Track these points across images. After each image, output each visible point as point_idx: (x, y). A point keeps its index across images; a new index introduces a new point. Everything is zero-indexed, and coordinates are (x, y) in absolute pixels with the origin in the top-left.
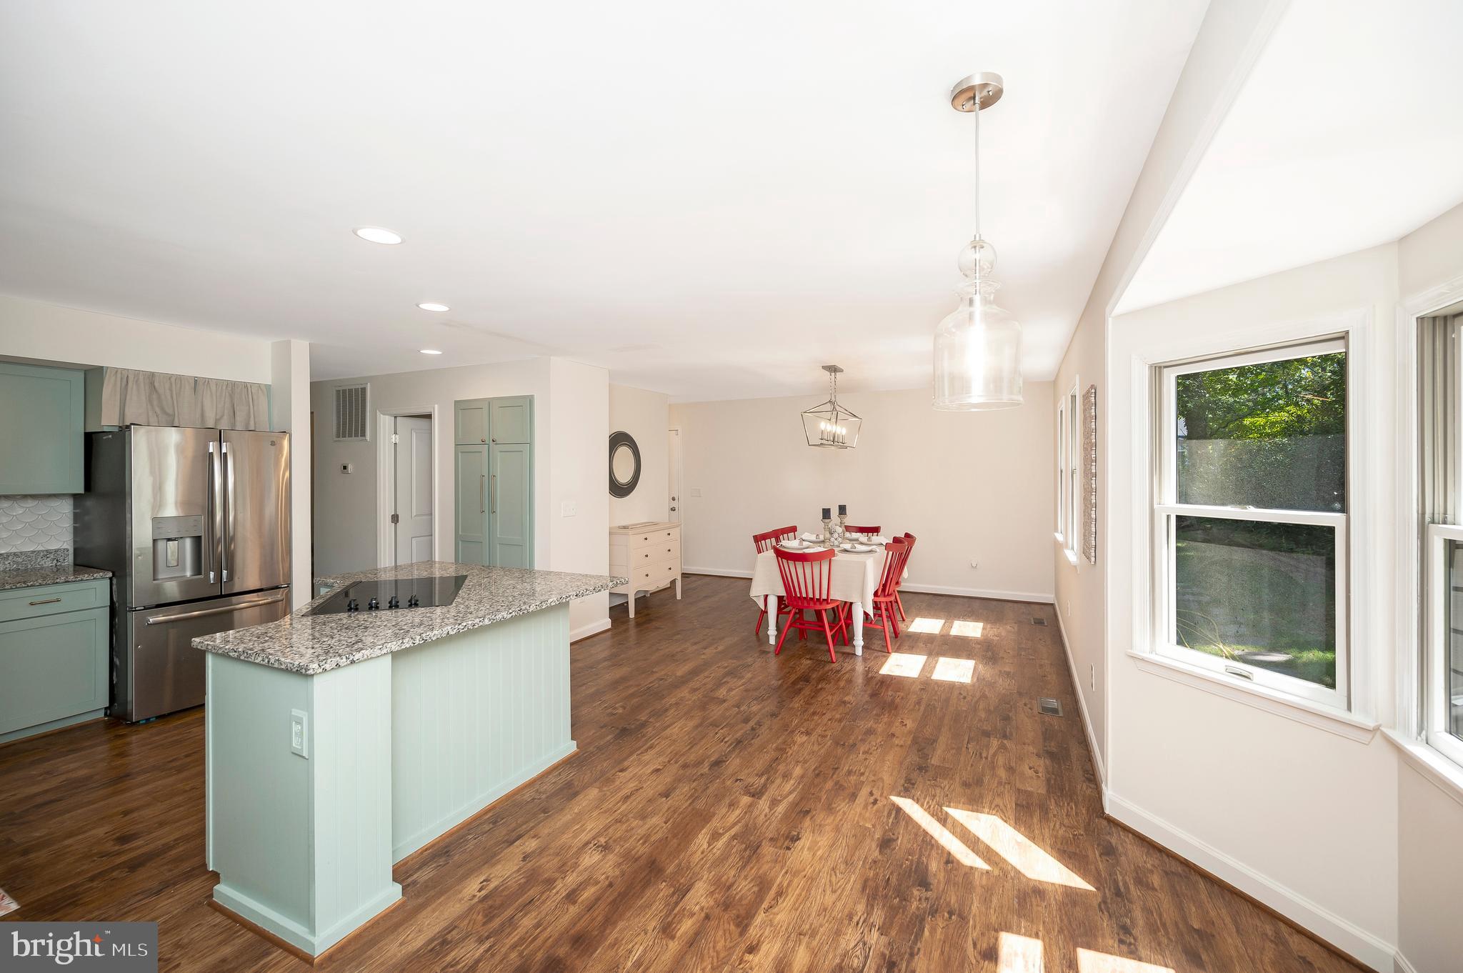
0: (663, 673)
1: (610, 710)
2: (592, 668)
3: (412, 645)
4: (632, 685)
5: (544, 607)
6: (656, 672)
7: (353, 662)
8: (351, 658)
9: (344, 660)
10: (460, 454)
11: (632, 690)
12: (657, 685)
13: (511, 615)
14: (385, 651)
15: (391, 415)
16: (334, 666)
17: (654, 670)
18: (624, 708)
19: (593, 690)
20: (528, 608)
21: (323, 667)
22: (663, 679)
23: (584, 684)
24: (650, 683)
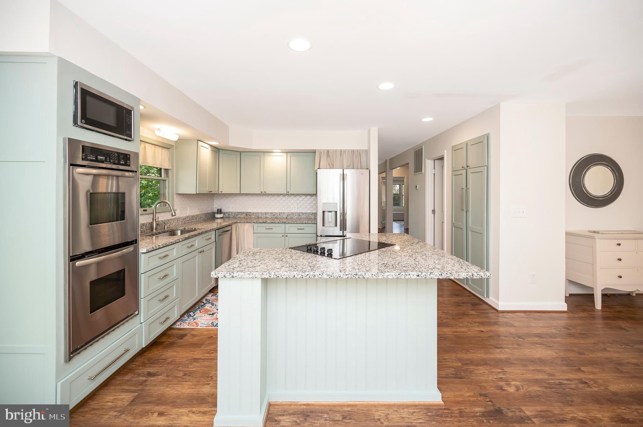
0: (591, 376)
1: (501, 383)
2: (520, 337)
3: (269, 277)
4: (545, 372)
5: (380, 278)
6: (584, 372)
7: (233, 277)
8: (232, 274)
9: (228, 274)
10: (453, 176)
11: (540, 376)
12: (573, 386)
13: (347, 276)
14: (251, 276)
15: (431, 159)
16: (223, 276)
17: (582, 368)
18: (518, 388)
19: (505, 356)
20: (364, 275)
21: (217, 275)
22: (585, 383)
23: (502, 348)
24: (568, 380)
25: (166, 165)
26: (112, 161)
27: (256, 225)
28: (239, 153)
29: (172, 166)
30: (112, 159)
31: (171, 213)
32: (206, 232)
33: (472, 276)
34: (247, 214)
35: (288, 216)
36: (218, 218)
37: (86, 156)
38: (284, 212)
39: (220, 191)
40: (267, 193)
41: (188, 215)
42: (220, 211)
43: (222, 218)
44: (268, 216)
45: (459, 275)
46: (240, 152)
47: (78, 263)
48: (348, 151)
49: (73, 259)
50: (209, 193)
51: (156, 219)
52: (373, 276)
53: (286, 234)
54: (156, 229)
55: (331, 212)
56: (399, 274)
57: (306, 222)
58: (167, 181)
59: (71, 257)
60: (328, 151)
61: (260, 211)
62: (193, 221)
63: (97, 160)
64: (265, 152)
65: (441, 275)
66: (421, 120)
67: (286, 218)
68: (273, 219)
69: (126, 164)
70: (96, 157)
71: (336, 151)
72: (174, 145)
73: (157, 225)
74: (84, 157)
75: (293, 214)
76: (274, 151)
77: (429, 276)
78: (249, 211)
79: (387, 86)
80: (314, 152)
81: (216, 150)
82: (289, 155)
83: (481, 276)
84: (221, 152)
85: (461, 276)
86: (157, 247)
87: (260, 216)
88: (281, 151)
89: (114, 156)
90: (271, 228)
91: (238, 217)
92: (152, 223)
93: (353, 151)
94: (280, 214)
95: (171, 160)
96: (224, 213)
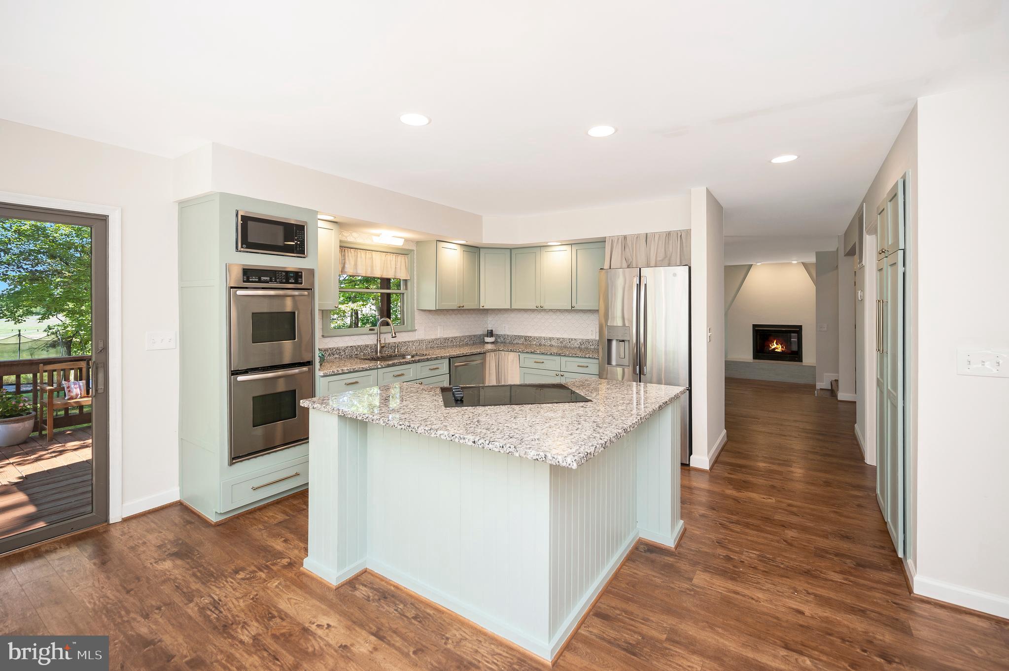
25: (402, 275)
26: (278, 280)
27: (522, 356)
28: (509, 250)
29: (412, 275)
30: (278, 278)
31: (390, 335)
32: (436, 359)
33: (544, 459)
34: (526, 338)
35: (581, 345)
36: (488, 343)
37: (248, 278)
38: (576, 338)
39: (481, 305)
40: (545, 308)
41: (438, 336)
42: (490, 334)
43: (492, 343)
44: (553, 343)
45: (526, 452)
46: (511, 249)
47: (241, 378)
48: (660, 234)
49: (234, 373)
50: (459, 308)
51: (380, 341)
52: (426, 432)
53: (562, 373)
54: (380, 352)
55: (623, 341)
56: (453, 436)
57: (591, 356)
58: (405, 294)
59: (232, 371)
60: (625, 237)
61: (543, 335)
62: (446, 344)
63: (260, 281)
64: (542, 246)
65: (503, 447)
66: (770, 162)
67: (579, 347)
68: (561, 348)
69: (296, 282)
70: (260, 279)
71: (638, 237)
72: (415, 248)
73: (382, 347)
74: (245, 280)
75: (588, 341)
76: (549, 244)
77: (487, 446)
78: (529, 335)
79: (602, 131)
80: (603, 241)
81: (474, 251)
82: (574, 248)
83: (558, 462)
84: (482, 252)
85: (529, 455)
86: (340, 371)
87: (543, 342)
88: (560, 244)
89: (281, 276)
90: (542, 361)
91: (515, 342)
92: (376, 345)
93: (669, 234)
94: (571, 340)
95: (410, 269)
96: (498, 336)
